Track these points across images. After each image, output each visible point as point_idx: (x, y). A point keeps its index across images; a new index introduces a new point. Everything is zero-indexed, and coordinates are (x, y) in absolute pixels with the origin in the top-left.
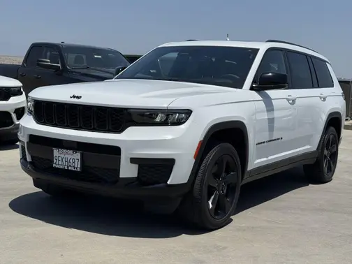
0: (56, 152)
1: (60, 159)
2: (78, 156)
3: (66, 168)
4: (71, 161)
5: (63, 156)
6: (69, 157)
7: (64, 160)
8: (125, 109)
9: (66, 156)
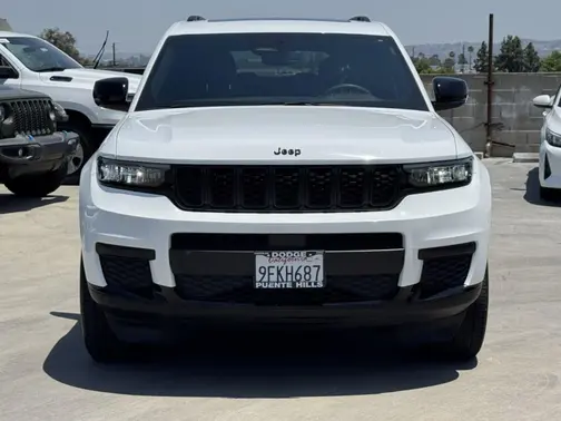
0: (261, 260)
1: (274, 271)
2: (318, 259)
3: (289, 286)
4: (302, 271)
5: (280, 264)
6: (296, 265)
7: (283, 273)
8: (398, 165)
9: (289, 264)
